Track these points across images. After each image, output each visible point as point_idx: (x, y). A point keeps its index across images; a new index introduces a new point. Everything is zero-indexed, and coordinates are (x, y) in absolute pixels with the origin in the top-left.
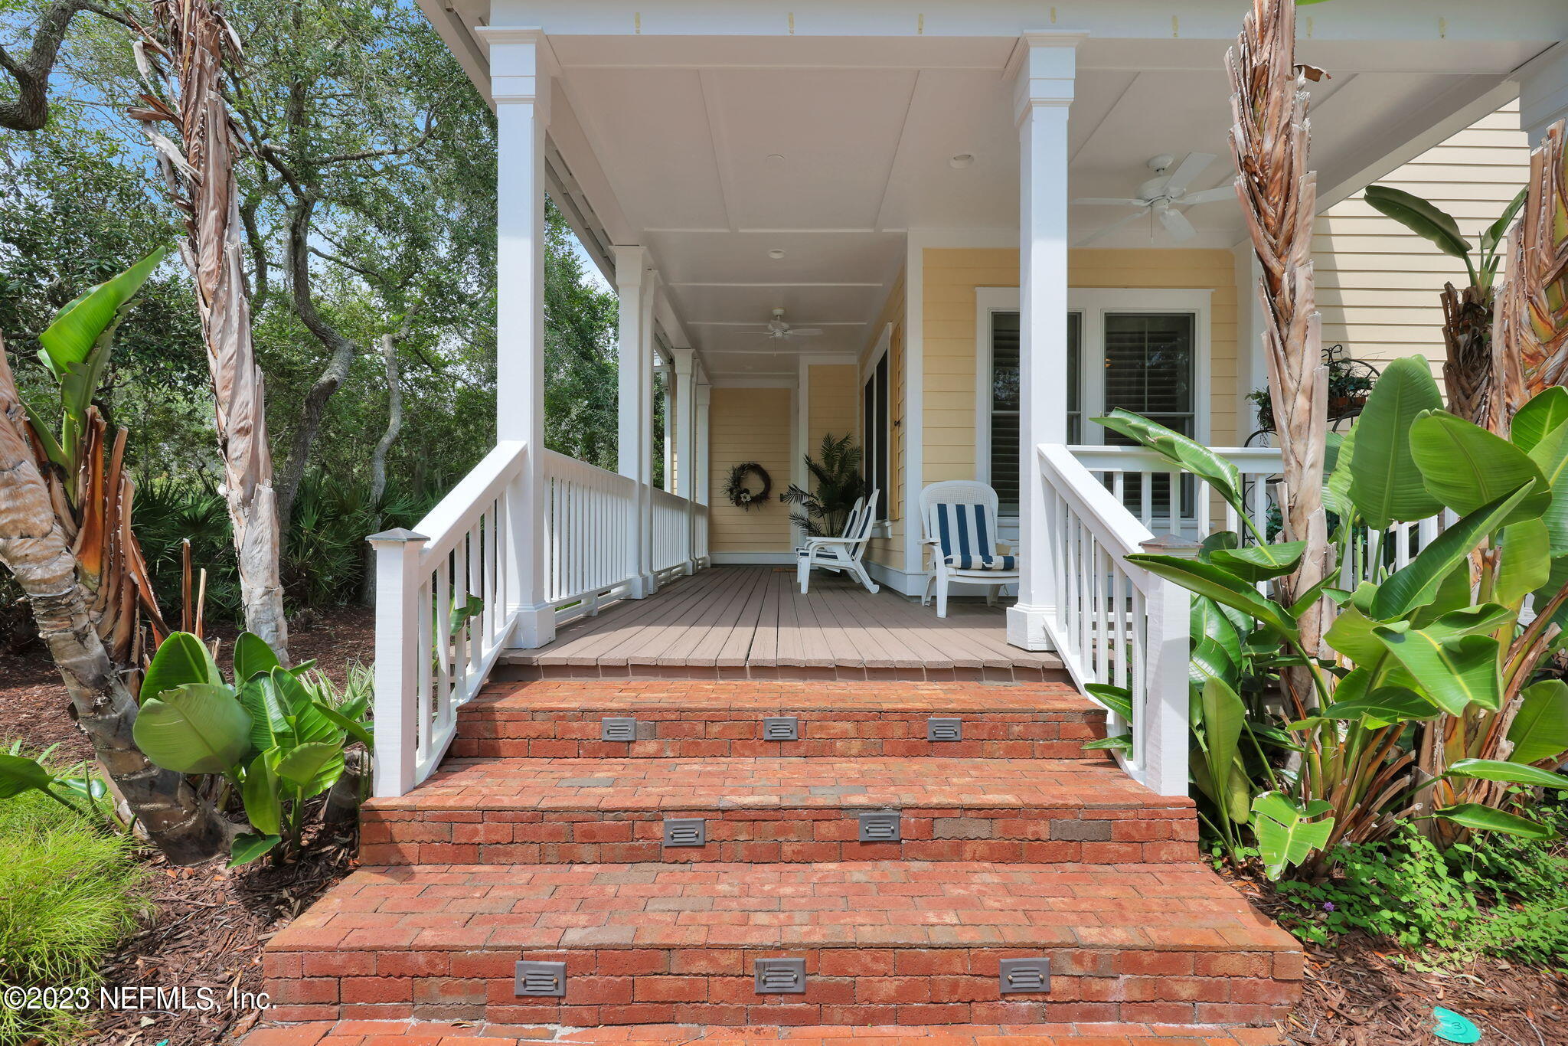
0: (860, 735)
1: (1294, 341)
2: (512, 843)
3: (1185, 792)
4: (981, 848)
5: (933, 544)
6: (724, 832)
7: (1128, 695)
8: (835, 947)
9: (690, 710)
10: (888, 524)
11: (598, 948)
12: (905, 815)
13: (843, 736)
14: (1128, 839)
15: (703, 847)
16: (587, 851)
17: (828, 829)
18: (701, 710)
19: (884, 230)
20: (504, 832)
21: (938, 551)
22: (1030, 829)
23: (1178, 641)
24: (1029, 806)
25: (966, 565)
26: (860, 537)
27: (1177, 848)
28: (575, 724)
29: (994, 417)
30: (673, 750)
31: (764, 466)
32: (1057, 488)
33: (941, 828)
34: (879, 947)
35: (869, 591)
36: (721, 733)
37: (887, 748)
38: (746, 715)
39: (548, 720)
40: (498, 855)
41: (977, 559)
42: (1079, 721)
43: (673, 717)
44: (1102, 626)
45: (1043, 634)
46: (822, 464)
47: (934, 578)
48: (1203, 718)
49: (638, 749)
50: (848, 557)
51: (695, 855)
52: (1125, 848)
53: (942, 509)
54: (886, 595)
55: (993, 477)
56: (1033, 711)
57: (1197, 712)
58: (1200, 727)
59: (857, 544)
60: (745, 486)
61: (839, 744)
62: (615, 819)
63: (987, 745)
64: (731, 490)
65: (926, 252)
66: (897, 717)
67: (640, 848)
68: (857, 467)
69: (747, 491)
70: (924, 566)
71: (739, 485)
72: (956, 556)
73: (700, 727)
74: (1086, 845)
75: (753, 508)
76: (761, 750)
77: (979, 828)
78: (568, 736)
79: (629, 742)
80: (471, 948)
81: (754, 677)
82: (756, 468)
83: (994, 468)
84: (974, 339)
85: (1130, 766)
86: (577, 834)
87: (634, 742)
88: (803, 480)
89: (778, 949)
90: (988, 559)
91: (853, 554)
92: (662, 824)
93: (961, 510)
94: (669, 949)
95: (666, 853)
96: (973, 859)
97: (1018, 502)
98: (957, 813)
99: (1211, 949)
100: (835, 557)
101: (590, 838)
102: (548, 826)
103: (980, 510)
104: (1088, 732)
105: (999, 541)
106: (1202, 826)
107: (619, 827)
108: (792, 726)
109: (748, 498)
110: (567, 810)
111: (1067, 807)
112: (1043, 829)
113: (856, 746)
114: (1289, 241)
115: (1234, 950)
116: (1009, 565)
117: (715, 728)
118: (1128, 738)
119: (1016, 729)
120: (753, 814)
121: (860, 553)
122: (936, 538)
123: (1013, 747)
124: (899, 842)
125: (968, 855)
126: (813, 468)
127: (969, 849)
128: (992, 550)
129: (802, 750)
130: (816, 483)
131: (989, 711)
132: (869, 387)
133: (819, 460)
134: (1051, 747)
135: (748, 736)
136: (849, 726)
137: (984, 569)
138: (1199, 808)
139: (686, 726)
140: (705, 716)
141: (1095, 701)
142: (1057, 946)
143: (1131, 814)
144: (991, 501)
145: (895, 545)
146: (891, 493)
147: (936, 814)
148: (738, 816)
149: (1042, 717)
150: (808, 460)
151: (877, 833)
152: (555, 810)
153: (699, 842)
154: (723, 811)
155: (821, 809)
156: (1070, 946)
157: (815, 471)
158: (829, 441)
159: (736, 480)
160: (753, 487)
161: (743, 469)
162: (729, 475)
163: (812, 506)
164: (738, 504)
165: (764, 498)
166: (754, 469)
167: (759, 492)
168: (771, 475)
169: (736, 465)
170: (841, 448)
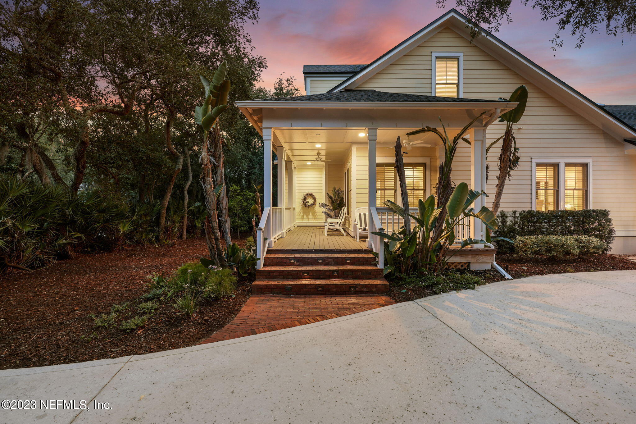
4: (351, 276)
5: (356, 224)
7: (378, 254)
8: (327, 284)
10: (349, 217)
11: (296, 285)
12: (339, 271)
14: (373, 275)
16: (291, 277)
17: (327, 273)
22: (358, 273)
24: (358, 270)
27: (381, 276)
28: (285, 260)
30: (302, 264)
33: (345, 273)
34: (333, 284)
35: (343, 235)
38: (314, 258)
39: (280, 259)
42: (371, 259)
43: (302, 258)
45: (371, 244)
46: (332, 195)
50: (338, 226)
56: (363, 257)
61: (330, 263)
63: (356, 263)
65: (357, 148)
67: (299, 276)
74: (367, 276)
76: (317, 264)
78: (283, 262)
79: (294, 263)
80: (279, 285)
81: (315, 252)
85: (378, 266)
91: (340, 225)
92: (302, 273)
94: (306, 285)
100: (334, 226)
108: (322, 260)
109: (309, 204)
112: (360, 273)
113: (333, 263)
115: (381, 285)
117: (309, 260)
119: (361, 260)
120: (316, 271)
123: (360, 263)
124: (338, 275)
127: (349, 276)
129: (324, 264)
130: (330, 201)
131: (356, 257)
132: (345, 174)
134: (366, 263)
135: (314, 262)
136: (332, 260)
139: (304, 260)
140: (307, 258)
142: (357, 284)
143: (377, 271)
145: (350, 223)
146: (350, 208)
149: (365, 258)
150: (328, 194)
154: (311, 271)
155: (326, 270)
156: (359, 284)
157: (330, 197)
158: (334, 189)
159: (305, 199)
160: (310, 201)
161: (307, 195)
162: (303, 197)
163: (329, 209)
164: (306, 206)
165: (314, 204)
166: (311, 195)
167: (312, 202)
168: (316, 197)
169: (305, 194)
170: (338, 191)
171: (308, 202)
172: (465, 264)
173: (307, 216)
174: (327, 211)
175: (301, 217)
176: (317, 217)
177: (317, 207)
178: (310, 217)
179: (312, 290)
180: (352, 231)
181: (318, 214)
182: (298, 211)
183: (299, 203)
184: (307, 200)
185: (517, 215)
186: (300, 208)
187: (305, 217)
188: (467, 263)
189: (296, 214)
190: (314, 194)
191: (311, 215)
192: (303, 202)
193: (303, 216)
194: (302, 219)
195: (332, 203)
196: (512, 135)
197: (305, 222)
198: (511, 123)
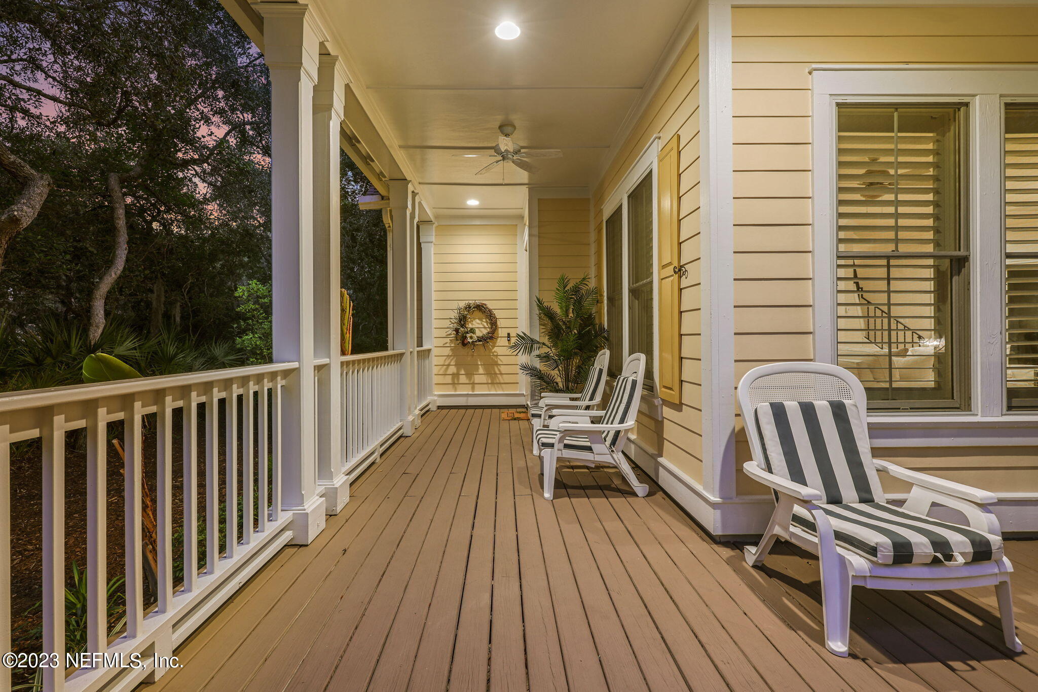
26: (623, 421)
50: (605, 449)
59: (618, 433)
71: (465, 325)
75: (480, 348)
82: (482, 307)
91: (613, 443)
100: (589, 449)
109: (475, 339)
121: (621, 443)
126: (544, 312)
130: (548, 327)
132: (613, 222)
133: (550, 302)
150: (539, 303)
157: (547, 314)
158: (563, 282)
159: (462, 320)
160: (479, 326)
161: (468, 308)
162: (454, 315)
163: (545, 358)
164: (464, 344)
165: (490, 337)
166: (480, 308)
167: (485, 332)
168: (497, 314)
169: (462, 304)
170: (576, 290)
171: (472, 331)
173: (469, 375)
174: (538, 364)
175: (449, 379)
176: (501, 379)
177: (501, 347)
178: (477, 379)
180: (714, 505)
181: (503, 369)
182: (441, 361)
183: (443, 333)
184: (470, 326)
186: (447, 351)
187: (463, 379)
189: (435, 370)
190: (490, 305)
191: (481, 371)
192: (457, 330)
193: (456, 376)
194: (453, 384)
195: (556, 332)
197: (463, 394)
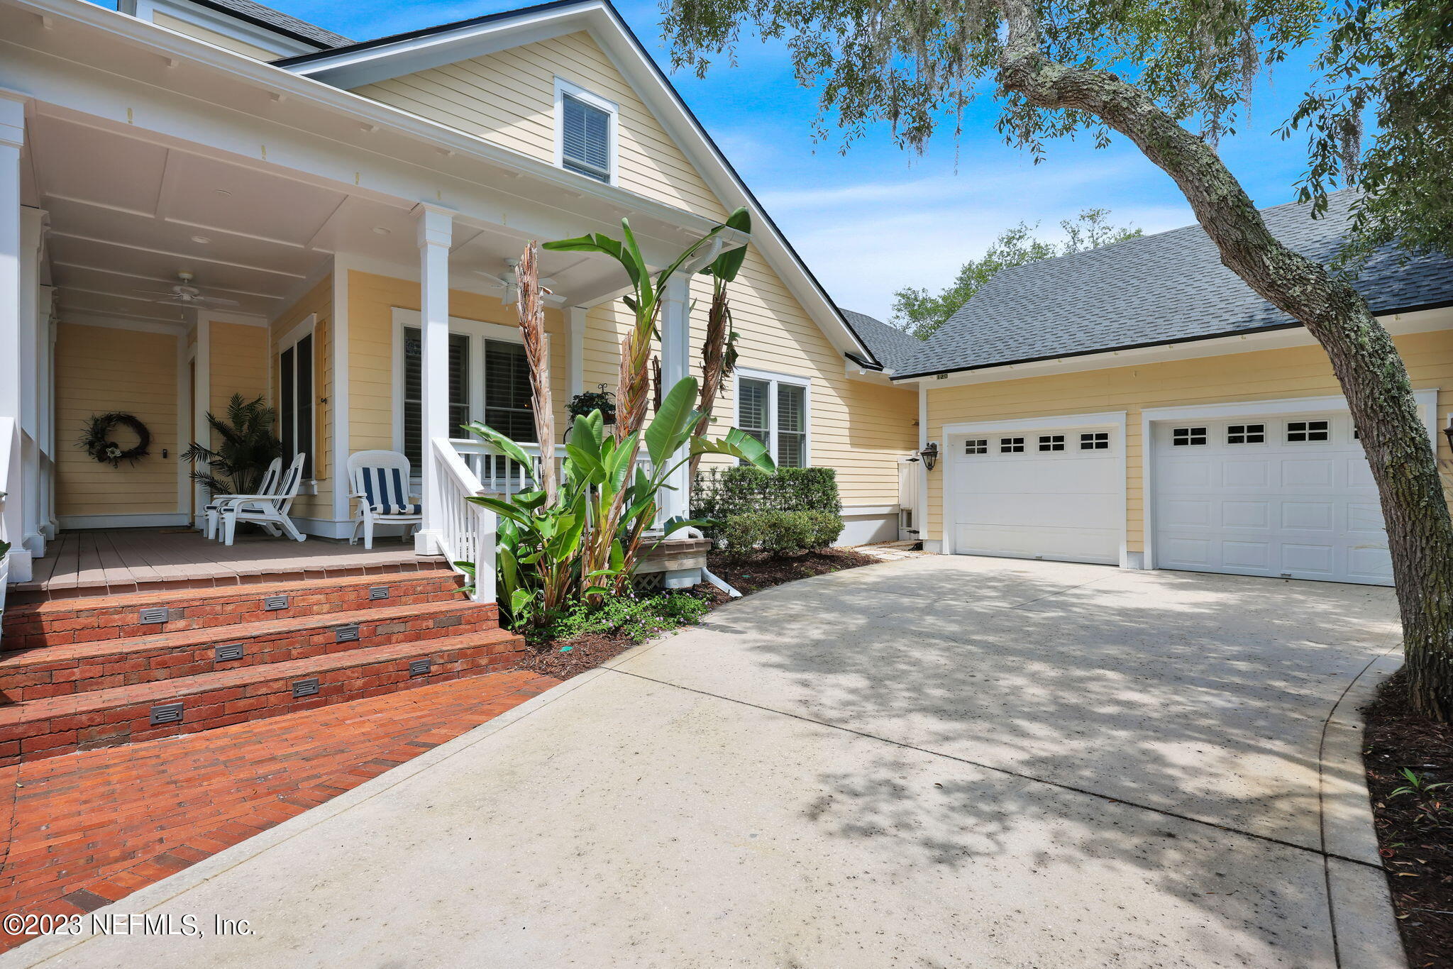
0: (328, 601)
1: (542, 403)
2: (102, 676)
3: (494, 601)
4: (401, 636)
5: (360, 497)
6: (255, 649)
7: (473, 566)
8: (333, 670)
9: (211, 598)
10: (313, 482)
11: (202, 693)
12: (361, 626)
13: (319, 603)
14: (469, 623)
15: (242, 659)
16: (161, 673)
17: (317, 639)
18: (219, 598)
19: (314, 249)
20: (97, 670)
21: (365, 503)
22: (424, 624)
23: (492, 534)
24: (423, 614)
25: (387, 511)
26: (287, 493)
27: (489, 623)
28: (116, 617)
29: (406, 403)
30: (198, 624)
31: (141, 418)
32: (443, 466)
33: (379, 630)
34: (354, 667)
35: (296, 540)
36: (234, 610)
37: (345, 606)
38: (251, 598)
39: (92, 616)
40: (92, 685)
41: (395, 507)
42: (451, 581)
43: (198, 604)
44: (464, 539)
45: (436, 545)
46: (229, 423)
47: (362, 523)
48: (502, 567)
49: (170, 626)
50: (275, 511)
51: (236, 664)
52: (468, 627)
53: (366, 472)
54: (311, 542)
55: (406, 447)
56: (428, 579)
57: (499, 565)
58: (500, 571)
59: (284, 500)
60: (110, 438)
61: (315, 608)
62: (181, 651)
63: (403, 599)
64: (91, 444)
65: (351, 273)
66: (351, 589)
67: (199, 665)
68: (270, 428)
69: (115, 445)
70: (351, 514)
71: (103, 437)
72: (380, 507)
73: (218, 608)
74: (450, 628)
75: (125, 465)
76: (263, 616)
77: (401, 627)
78: (110, 625)
79: (163, 623)
80: (120, 706)
81: (243, 583)
82: (129, 420)
83: (406, 441)
84: (390, 344)
85: (473, 597)
86: (153, 664)
87: (167, 622)
88: (204, 437)
89: (304, 676)
90: (403, 507)
91: (280, 508)
92: (214, 650)
93: (381, 472)
94: (245, 686)
95: (217, 666)
96: (397, 642)
97: (421, 466)
98: (388, 622)
99: (492, 644)
100: (262, 512)
101: (164, 665)
102: (130, 662)
103: (396, 473)
104: (456, 586)
105: (411, 495)
106: (501, 614)
107: (183, 656)
108: (284, 600)
109: (118, 453)
110: (145, 651)
111: (442, 612)
112: (430, 623)
113: (326, 607)
114: (539, 360)
115: (499, 643)
116: (418, 510)
117: (230, 608)
118: (474, 586)
119: (419, 589)
120: (273, 637)
121: (287, 508)
122: (363, 493)
123: (417, 598)
124: (358, 640)
125: (394, 641)
126: (215, 424)
127: (394, 638)
128: (405, 501)
129: (291, 613)
130: (220, 440)
131: (405, 581)
132: (287, 356)
133: (223, 417)
134: (437, 596)
135: (254, 609)
136: (322, 597)
137: (400, 513)
138: (499, 605)
139: (208, 608)
140: (222, 601)
141: (458, 571)
142: (433, 653)
143: (470, 611)
144: (405, 466)
145: (321, 500)
146: (317, 457)
147: (378, 623)
148: (264, 639)
149: (432, 581)
150: (211, 419)
151: (346, 636)
152: (136, 652)
153: (240, 656)
154: (254, 638)
155: (314, 629)
156: (439, 652)
157: (220, 428)
158: (237, 400)
159: (99, 432)
161: (103, 418)
163: (220, 465)
164: (102, 459)
165: (140, 453)
166: (127, 421)
167: (132, 446)
169: (99, 415)
170: (251, 408)
172: (655, 577)
179: (272, 698)
185: (718, 476)
188: (658, 573)
196: (726, 305)
198: (723, 281)
